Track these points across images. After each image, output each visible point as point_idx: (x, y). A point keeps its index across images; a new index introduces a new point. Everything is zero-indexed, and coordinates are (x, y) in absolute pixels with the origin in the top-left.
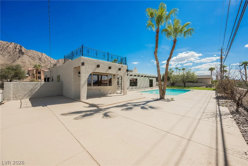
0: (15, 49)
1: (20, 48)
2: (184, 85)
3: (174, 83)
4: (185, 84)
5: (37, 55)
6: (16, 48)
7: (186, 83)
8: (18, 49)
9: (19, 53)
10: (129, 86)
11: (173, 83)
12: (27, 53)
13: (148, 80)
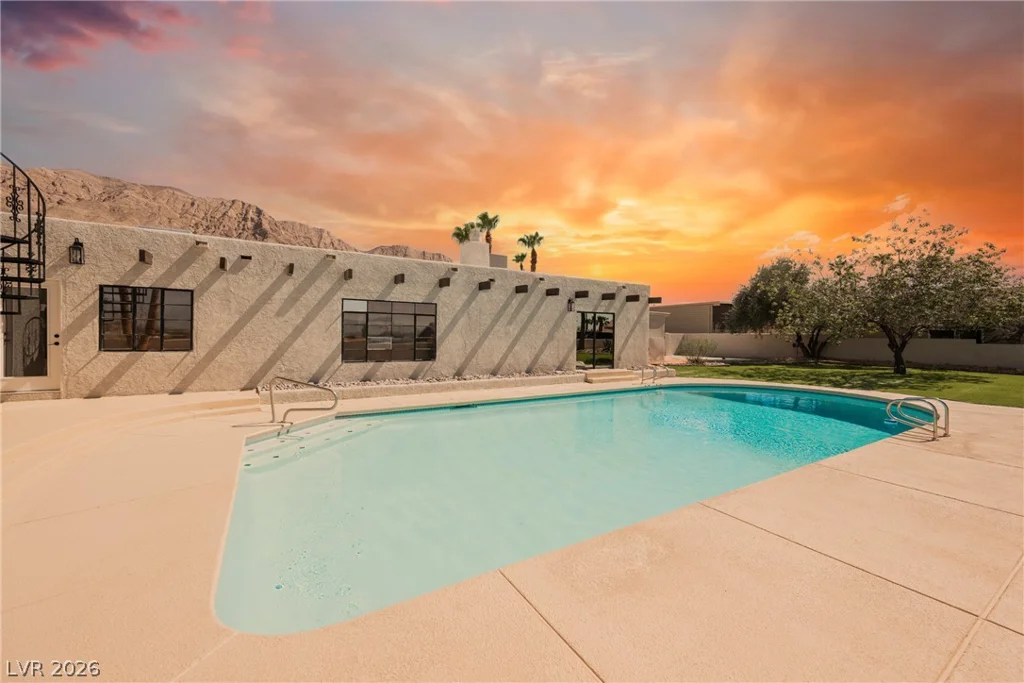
0: (243, 223)
1: (256, 218)
2: (893, 359)
3: (821, 340)
4: (897, 349)
5: (305, 238)
6: (245, 219)
7: (912, 343)
8: (252, 220)
9: (254, 235)
10: (331, 360)
11: (813, 341)
12: (276, 231)
13: (562, 316)
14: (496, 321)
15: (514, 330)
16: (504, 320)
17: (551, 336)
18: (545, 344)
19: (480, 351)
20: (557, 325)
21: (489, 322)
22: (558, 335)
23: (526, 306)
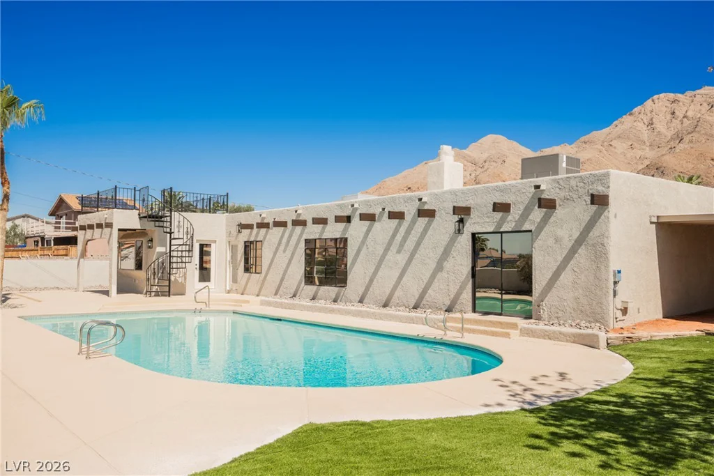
10: (300, 283)
13: (452, 242)
14: (387, 250)
15: (402, 259)
16: (394, 249)
17: (439, 267)
18: (433, 276)
19: (375, 280)
20: (446, 253)
21: (381, 253)
22: (447, 265)
23: (413, 232)
